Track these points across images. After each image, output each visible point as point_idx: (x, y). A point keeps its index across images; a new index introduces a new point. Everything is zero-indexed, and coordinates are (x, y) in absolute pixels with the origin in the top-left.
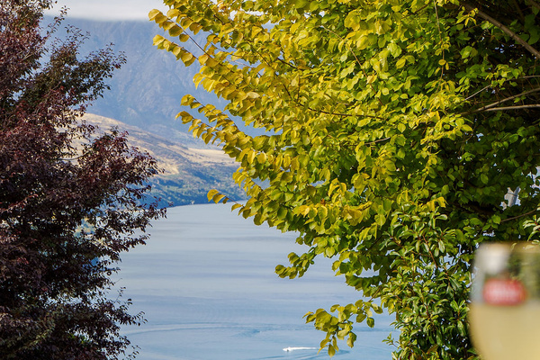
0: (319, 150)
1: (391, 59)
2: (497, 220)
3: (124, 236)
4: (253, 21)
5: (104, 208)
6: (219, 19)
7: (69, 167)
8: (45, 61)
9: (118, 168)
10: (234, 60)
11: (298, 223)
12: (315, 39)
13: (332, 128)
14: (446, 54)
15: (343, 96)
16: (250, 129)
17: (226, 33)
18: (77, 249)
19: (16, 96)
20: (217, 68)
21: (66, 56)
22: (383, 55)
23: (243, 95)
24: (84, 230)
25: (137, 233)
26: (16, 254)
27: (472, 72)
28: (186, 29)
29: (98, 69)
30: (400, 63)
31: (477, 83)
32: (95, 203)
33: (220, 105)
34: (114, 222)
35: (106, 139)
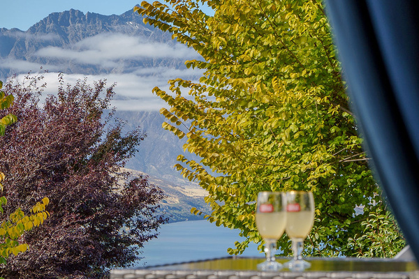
0: (251, 184)
1: (292, 133)
2: (349, 222)
3: (146, 233)
4: (217, 113)
5: (134, 218)
6: (198, 112)
7: (116, 196)
8: (103, 137)
9: (143, 196)
10: (206, 134)
11: (239, 224)
12: (250, 123)
13: (259, 172)
14: (322, 131)
15: (265, 154)
16: (213, 173)
17: (201, 120)
18: (121, 241)
19: (88, 157)
20: (196, 139)
21: (115, 134)
22: (288, 130)
23: (210, 155)
24: (124, 230)
25: (153, 232)
26: (89, 243)
27: (336, 141)
28: (180, 118)
29: (132, 140)
30: (296, 136)
31: (339, 147)
32: (129, 215)
33: (198, 160)
34: (140, 225)
35: (136, 180)
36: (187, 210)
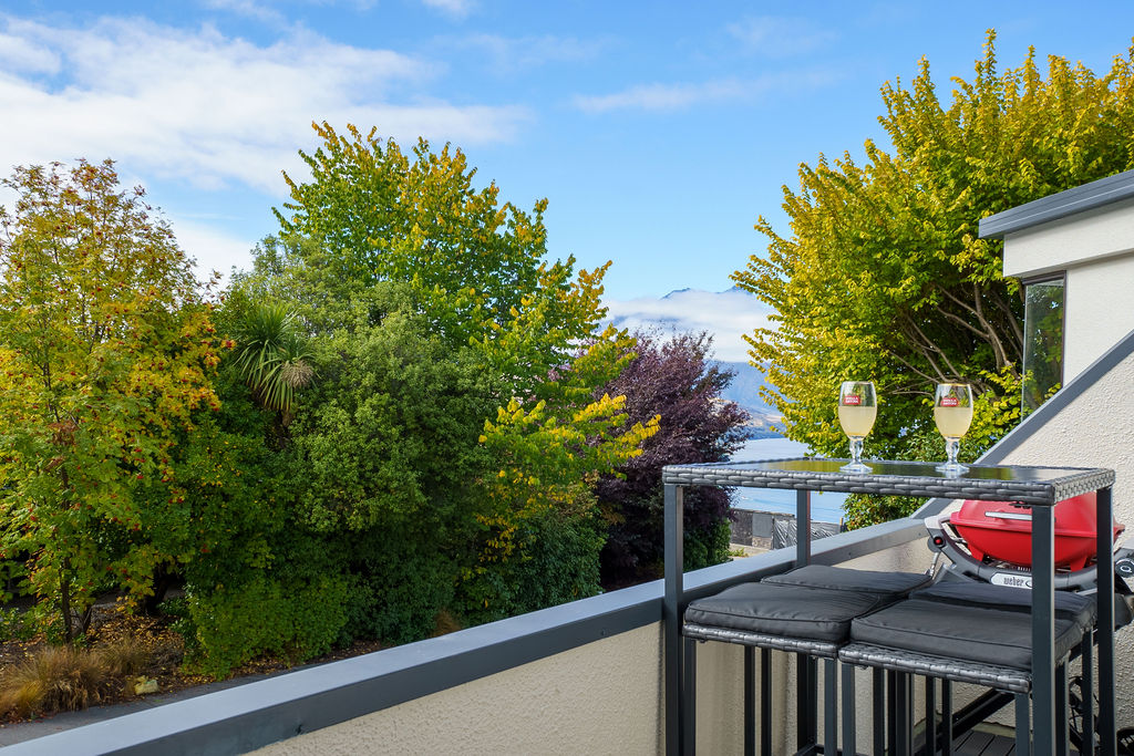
0: (818, 409)
1: (850, 371)
2: (896, 440)
3: (736, 445)
4: (791, 355)
5: (728, 433)
6: (777, 354)
7: (714, 416)
8: (705, 373)
9: (734, 418)
10: (783, 371)
11: (809, 440)
12: (818, 362)
13: (824, 400)
14: (875, 369)
15: (829, 386)
16: (788, 400)
17: (779, 360)
18: (716, 450)
19: (694, 387)
20: (775, 374)
21: (714, 371)
22: (847, 369)
23: (786, 386)
24: (719, 442)
25: (741, 444)
26: (691, 451)
27: (886, 377)
28: (763, 359)
29: (727, 376)
30: (854, 373)
31: (888, 382)
32: (723, 431)
33: (776, 390)
34: (732, 439)
35: (729, 406)
36: (769, 430)
